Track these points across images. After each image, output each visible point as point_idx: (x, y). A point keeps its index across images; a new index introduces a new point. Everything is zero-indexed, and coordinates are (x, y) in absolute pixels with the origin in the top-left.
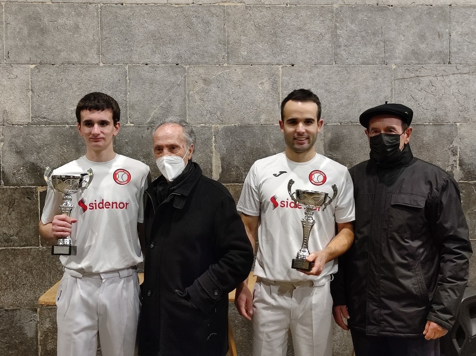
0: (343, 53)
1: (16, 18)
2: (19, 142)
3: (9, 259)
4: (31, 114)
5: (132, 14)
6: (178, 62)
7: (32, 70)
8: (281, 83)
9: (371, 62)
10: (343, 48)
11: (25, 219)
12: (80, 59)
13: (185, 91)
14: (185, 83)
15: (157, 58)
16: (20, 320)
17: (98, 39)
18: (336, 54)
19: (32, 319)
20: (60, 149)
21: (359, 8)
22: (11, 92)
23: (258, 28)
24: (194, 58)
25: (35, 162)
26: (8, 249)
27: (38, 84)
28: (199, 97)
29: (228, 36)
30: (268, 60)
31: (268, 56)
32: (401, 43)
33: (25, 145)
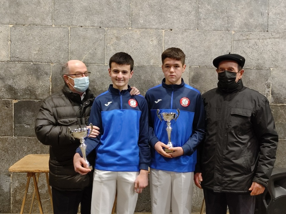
0: (202, 23)
2: (2, 72)
4: (9, 55)
6: (101, 26)
7: (11, 28)
8: (163, 40)
9: (219, 29)
10: (202, 20)
11: (4, 119)
12: (41, 22)
13: (105, 43)
14: (105, 39)
15: (88, 23)
17: (52, 10)
18: (198, 24)
19: (7, 181)
20: (27, 77)
23: (151, 6)
24: (111, 24)
25: (11, 85)
27: (14, 37)
28: (113, 48)
29: (132, 11)
30: (156, 27)
31: (156, 24)
32: (238, 18)
33: (6, 74)
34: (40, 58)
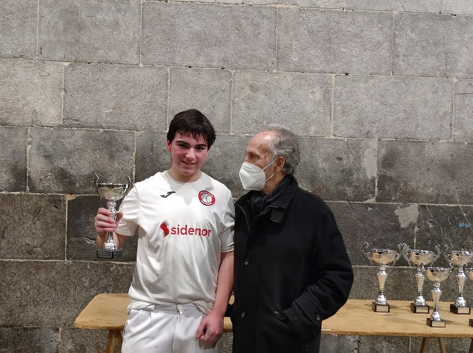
0: (401, 63)
1: (51, 12)
2: (48, 145)
3: (30, 273)
4: (62, 116)
5: (176, 12)
6: (224, 66)
7: (66, 68)
8: (333, 92)
9: (431, 74)
10: (401, 58)
11: (51, 229)
12: (119, 58)
13: (230, 97)
14: (230, 89)
15: (201, 61)
16: (39, 340)
17: (138, 37)
18: (394, 64)
19: (53, 339)
20: (92, 155)
21: (420, 16)
22: (42, 91)
23: (312, 33)
24: (242, 63)
25: (64, 168)
26: (31, 262)
27: (72, 83)
28: (245, 105)
29: (279, 40)
30: (321, 68)
31: (321, 64)
32: (464, 55)
33: (55, 149)
34: (117, 120)
